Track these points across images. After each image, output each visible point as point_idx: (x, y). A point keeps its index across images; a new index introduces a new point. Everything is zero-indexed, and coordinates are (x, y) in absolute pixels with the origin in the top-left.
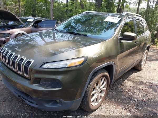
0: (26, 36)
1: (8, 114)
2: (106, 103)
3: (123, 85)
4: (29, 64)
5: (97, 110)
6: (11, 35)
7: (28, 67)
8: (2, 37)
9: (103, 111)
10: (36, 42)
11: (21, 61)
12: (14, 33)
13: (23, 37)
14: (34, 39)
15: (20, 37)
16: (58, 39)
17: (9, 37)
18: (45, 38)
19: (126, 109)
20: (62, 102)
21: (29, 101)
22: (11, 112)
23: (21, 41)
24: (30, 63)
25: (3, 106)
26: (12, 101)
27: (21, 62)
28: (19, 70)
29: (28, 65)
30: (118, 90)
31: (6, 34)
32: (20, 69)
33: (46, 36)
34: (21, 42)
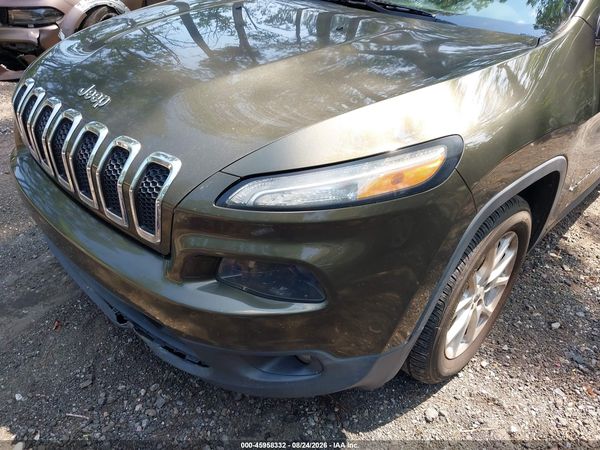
0: (125, 20)
1: (82, 385)
2: (501, 341)
3: (565, 253)
4: (158, 177)
5: (461, 374)
6: (62, 14)
7: (156, 195)
8: (26, 26)
9: (487, 377)
10: (170, 53)
11: (115, 161)
12: (73, 6)
13: (112, 28)
14: (158, 33)
15: (101, 29)
16: (253, 31)
17: (55, 23)
18: (201, 30)
19: (592, 370)
20: (326, 363)
21: (166, 348)
22: (94, 379)
23: (109, 46)
24: (166, 177)
25: (57, 347)
26: (90, 322)
27: (118, 166)
28: (107, 206)
29: (154, 184)
30: (545, 276)
31: (43, 11)
32: (112, 202)
33: (205, 22)
34: (106, 51)
